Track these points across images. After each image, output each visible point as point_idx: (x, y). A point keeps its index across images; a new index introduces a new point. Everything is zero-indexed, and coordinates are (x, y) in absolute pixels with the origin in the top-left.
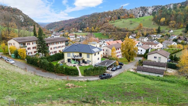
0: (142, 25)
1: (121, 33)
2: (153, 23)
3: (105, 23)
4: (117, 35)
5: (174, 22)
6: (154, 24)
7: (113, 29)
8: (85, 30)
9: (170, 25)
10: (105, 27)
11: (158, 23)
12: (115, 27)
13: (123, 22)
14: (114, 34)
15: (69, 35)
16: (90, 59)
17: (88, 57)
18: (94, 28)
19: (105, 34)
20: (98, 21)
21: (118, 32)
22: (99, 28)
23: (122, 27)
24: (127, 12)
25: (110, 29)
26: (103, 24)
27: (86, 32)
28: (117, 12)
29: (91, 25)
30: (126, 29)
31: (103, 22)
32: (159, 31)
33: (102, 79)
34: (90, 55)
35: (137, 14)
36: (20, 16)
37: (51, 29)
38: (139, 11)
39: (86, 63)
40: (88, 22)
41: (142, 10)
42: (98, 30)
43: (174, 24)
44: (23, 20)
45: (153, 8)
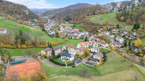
0: (108, 21)
1: (94, 27)
2: (116, 19)
3: (84, 17)
4: (91, 28)
5: (130, 20)
6: (116, 21)
7: (88, 23)
8: (70, 22)
9: (127, 22)
10: (83, 21)
11: (119, 20)
12: (90, 22)
13: (96, 18)
14: (89, 27)
15: (59, 26)
16: (70, 59)
17: (69, 58)
18: (77, 21)
19: (83, 27)
20: (79, 16)
21: (92, 26)
22: (80, 22)
23: (94, 22)
24: (101, 7)
25: (87, 23)
26: (83, 18)
27: (71, 23)
28: (94, 7)
29: (75, 17)
30: (98, 23)
31: (82, 17)
32: (118, 27)
33: (73, 67)
34: (70, 58)
35: (108, 8)
36: (26, 11)
37: (46, 16)
38: (110, 6)
39: (68, 60)
40: (72, 15)
41: (112, 6)
42: (79, 23)
43: (129, 22)
44: (28, 14)
45: (121, 3)
